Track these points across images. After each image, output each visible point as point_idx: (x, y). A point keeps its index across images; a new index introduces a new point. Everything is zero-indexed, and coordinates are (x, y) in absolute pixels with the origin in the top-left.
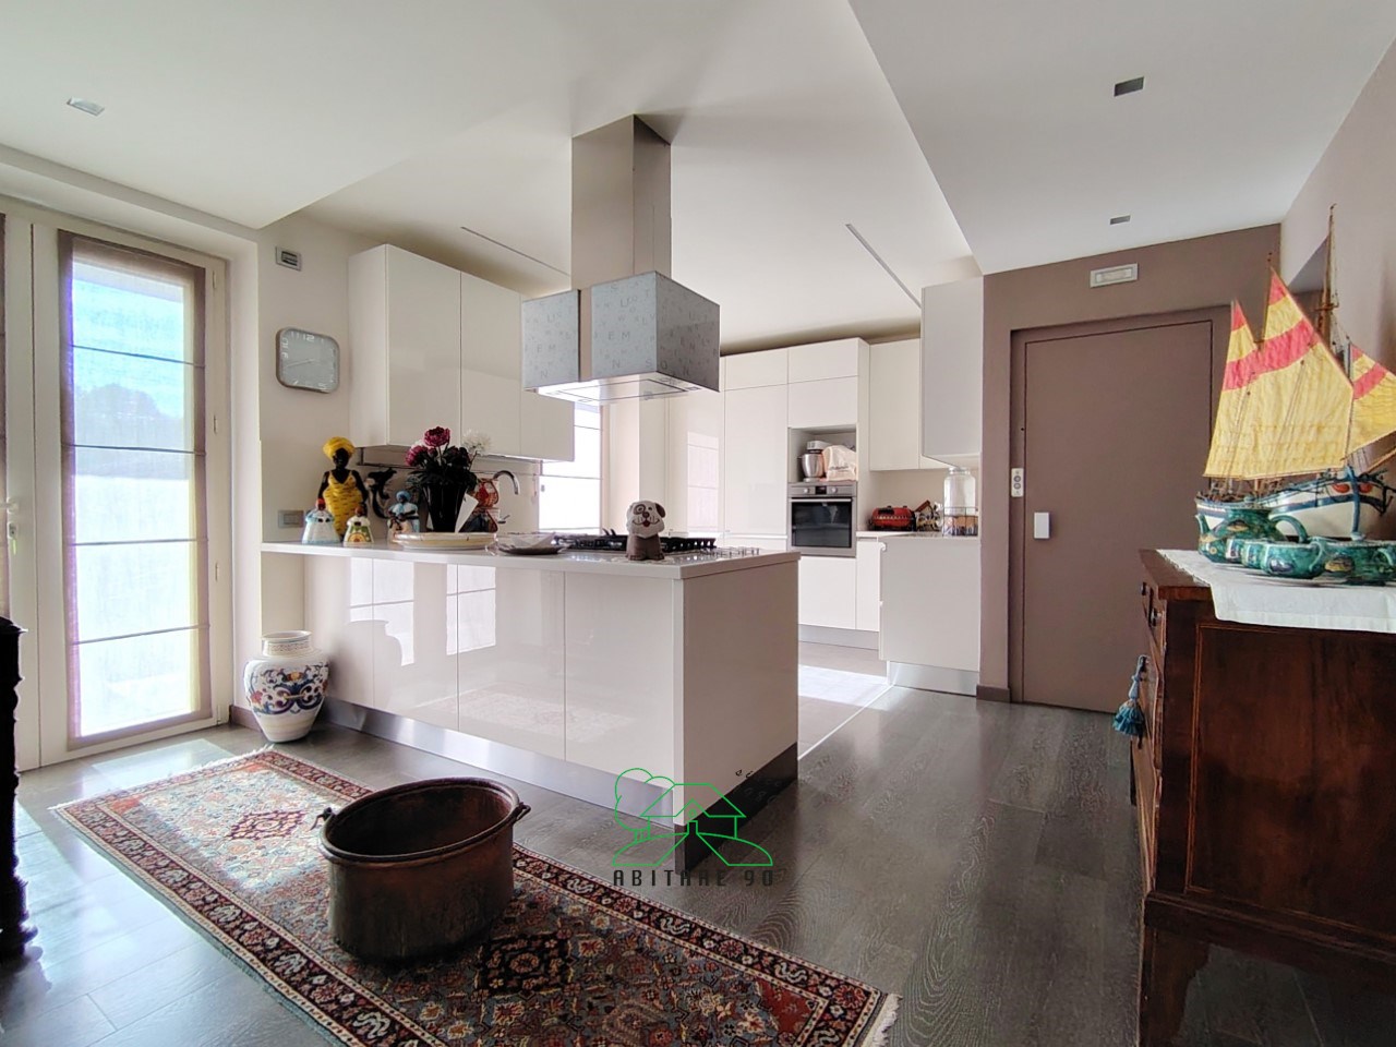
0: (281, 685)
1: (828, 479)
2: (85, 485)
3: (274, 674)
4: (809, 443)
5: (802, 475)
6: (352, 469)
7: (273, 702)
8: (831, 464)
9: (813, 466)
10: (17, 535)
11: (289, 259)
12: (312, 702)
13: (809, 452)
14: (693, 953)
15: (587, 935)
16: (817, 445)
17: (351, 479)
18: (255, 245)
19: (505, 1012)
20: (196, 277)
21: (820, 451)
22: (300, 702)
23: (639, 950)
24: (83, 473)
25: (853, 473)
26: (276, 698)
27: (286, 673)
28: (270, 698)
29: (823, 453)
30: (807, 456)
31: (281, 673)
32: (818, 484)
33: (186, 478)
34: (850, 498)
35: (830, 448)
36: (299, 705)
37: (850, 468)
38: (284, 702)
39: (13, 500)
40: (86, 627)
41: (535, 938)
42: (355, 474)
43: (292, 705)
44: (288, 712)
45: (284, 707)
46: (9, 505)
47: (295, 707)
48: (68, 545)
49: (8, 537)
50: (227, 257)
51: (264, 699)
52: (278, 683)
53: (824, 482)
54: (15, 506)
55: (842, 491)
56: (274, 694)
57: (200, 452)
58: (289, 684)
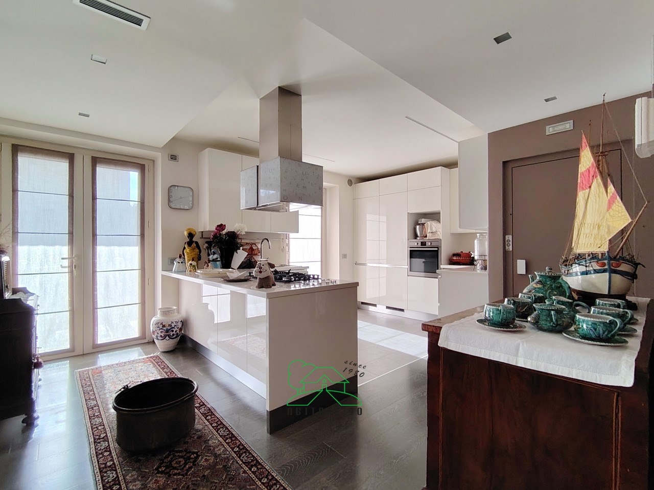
0: (162, 329)
1: (427, 238)
2: (101, 250)
3: (159, 324)
4: (419, 220)
5: (416, 236)
6: (195, 241)
7: (159, 335)
8: (429, 231)
9: (421, 232)
10: (77, 268)
11: (173, 158)
12: (174, 336)
13: (419, 224)
14: (245, 472)
15: (209, 455)
16: (423, 221)
17: (194, 245)
18: (160, 154)
19: (157, 482)
20: (142, 168)
21: (423, 224)
22: (169, 336)
23: (224, 466)
24: (100, 245)
25: (440, 235)
26: (160, 334)
27: (164, 324)
28: (158, 333)
29: (425, 225)
30: (418, 227)
31: (162, 324)
32: (422, 241)
33: (138, 245)
34: (438, 248)
35: (428, 222)
36: (169, 337)
37: (438, 233)
38: (163, 336)
39: (75, 256)
40: (100, 303)
41: (190, 452)
42: (197, 243)
43: (166, 337)
44: (165, 340)
45: (164, 338)
46: (74, 258)
47: (167, 338)
48: (94, 272)
49: (74, 269)
50: (153, 159)
51: (156, 334)
52: (161, 328)
53: (425, 240)
54: (76, 258)
55: (434, 244)
56: (159, 332)
57: (142, 235)
58: (164, 328)
